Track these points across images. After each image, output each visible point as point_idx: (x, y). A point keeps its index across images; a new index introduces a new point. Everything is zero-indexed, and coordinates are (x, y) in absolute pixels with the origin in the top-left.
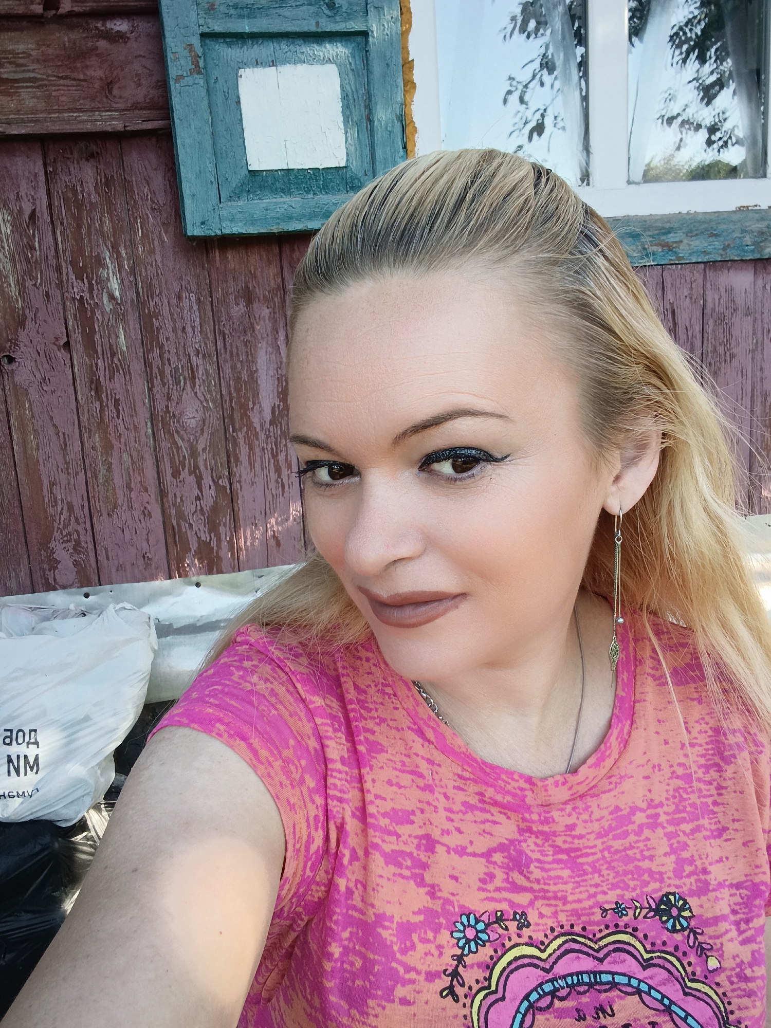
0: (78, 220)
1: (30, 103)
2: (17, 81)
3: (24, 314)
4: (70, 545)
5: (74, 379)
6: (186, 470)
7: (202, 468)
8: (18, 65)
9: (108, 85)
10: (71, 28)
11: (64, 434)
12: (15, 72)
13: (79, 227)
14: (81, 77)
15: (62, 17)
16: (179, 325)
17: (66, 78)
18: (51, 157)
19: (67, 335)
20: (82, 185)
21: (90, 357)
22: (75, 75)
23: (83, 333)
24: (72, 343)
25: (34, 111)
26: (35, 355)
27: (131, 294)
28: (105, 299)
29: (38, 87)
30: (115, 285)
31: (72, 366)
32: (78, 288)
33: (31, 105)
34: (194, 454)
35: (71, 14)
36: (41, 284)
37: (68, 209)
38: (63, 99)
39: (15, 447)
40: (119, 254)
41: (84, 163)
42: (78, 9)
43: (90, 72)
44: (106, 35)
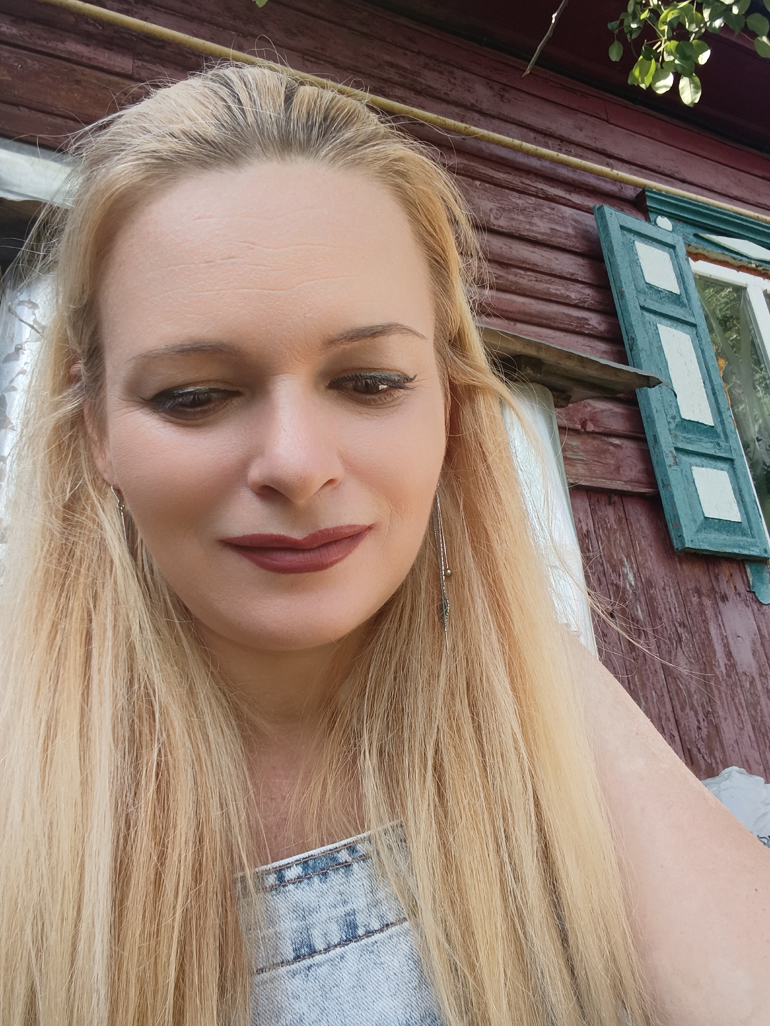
0: (608, 538)
1: (582, 471)
2: (574, 459)
5: (619, 636)
6: (688, 707)
7: (696, 705)
8: (574, 452)
9: (618, 468)
10: (594, 438)
12: (573, 455)
13: (609, 542)
14: (605, 462)
15: (589, 433)
16: (668, 607)
17: (597, 461)
18: (592, 501)
19: (613, 608)
20: (608, 519)
21: (625, 622)
22: (601, 461)
24: (615, 611)
25: (584, 476)
27: (639, 584)
28: (628, 586)
29: (585, 464)
30: (631, 577)
32: (614, 578)
34: (690, 695)
35: (593, 433)
36: (595, 572)
37: (603, 531)
38: (598, 472)
40: (631, 559)
41: (608, 507)
42: (597, 430)
43: (608, 461)
44: (612, 444)
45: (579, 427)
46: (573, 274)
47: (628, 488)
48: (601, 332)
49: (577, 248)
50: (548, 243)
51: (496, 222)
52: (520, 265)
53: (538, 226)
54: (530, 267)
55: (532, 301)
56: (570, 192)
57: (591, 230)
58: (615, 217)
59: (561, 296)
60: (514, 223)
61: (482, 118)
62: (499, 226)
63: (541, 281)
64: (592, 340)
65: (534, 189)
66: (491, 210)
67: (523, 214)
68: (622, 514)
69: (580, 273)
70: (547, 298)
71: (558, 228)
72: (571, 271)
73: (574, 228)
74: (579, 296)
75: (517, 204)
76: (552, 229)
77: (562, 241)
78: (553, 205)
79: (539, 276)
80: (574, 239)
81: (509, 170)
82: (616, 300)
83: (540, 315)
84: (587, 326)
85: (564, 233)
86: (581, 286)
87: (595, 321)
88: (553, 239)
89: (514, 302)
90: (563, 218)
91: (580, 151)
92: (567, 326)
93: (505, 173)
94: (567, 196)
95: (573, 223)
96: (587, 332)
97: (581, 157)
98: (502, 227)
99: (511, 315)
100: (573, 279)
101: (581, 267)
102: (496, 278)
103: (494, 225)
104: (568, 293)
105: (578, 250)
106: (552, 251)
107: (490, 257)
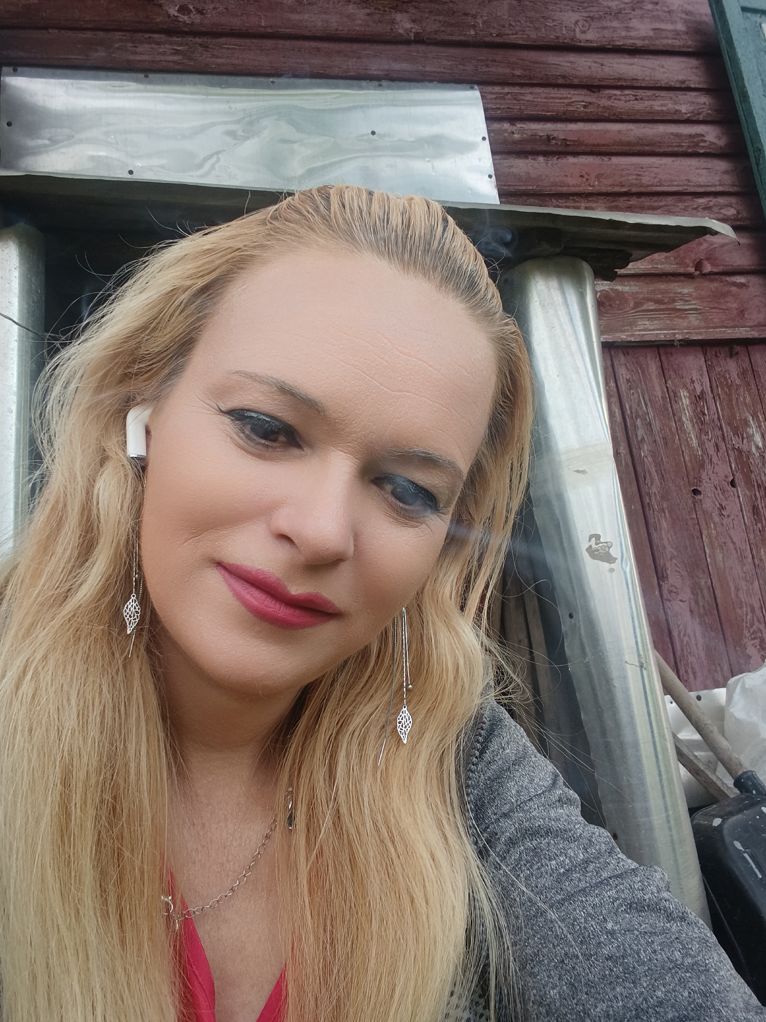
0: (729, 396)
2: (686, 310)
3: (703, 460)
4: (757, 642)
5: (741, 506)
8: (685, 301)
9: (742, 313)
10: (712, 281)
11: (740, 548)
12: (684, 305)
13: (731, 400)
14: (725, 308)
15: (705, 275)
17: (715, 308)
18: (709, 355)
19: (733, 475)
20: (729, 374)
21: (749, 490)
22: (721, 307)
23: (743, 472)
24: (736, 480)
25: (699, 328)
26: (714, 489)
28: (754, 449)
29: (699, 314)
30: (758, 438)
31: (739, 497)
32: (736, 441)
33: (696, 324)
35: (711, 274)
36: (712, 438)
37: (722, 389)
38: (716, 320)
39: (708, 559)
40: (758, 418)
41: (728, 359)
42: (715, 270)
43: (729, 305)
44: (734, 284)
46: (683, 82)
47: (755, 334)
48: (721, 148)
49: (688, 47)
50: (652, 48)
51: (583, 37)
52: (615, 84)
53: (638, 30)
54: (628, 84)
55: (631, 126)
57: (704, 18)
59: (668, 112)
60: (606, 33)
62: (587, 41)
63: (641, 99)
64: (709, 160)
66: (577, 22)
67: (618, 19)
68: (746, 365)
69: (693, 78)
70: (650, 118)
71: (662, 26)
72: (681, 77)
73: (685, 21)
74: (692, 108)
75: (609, 8)
76: (655, 29)
79: (640, 93)
80: (684, 37)
82: (738, 104)
83: (640, 141)
84: (702, 144)
85: (673, 31)
86: (694, 94)
87: (711, 135)
88: (657, 42)
89: (607, 131)
90: (669, 12)
92: (676, 149)
95: (684, 16)
96: (702, 151)
98: (591, 42)
99: (603, 149)
100: (685, 89)
101: (694, 70)
102: (585, 107)
103: (580, 42)
104: (677, 107)
105: (690, 50)
106: (656, 57)
107: (576, 82)
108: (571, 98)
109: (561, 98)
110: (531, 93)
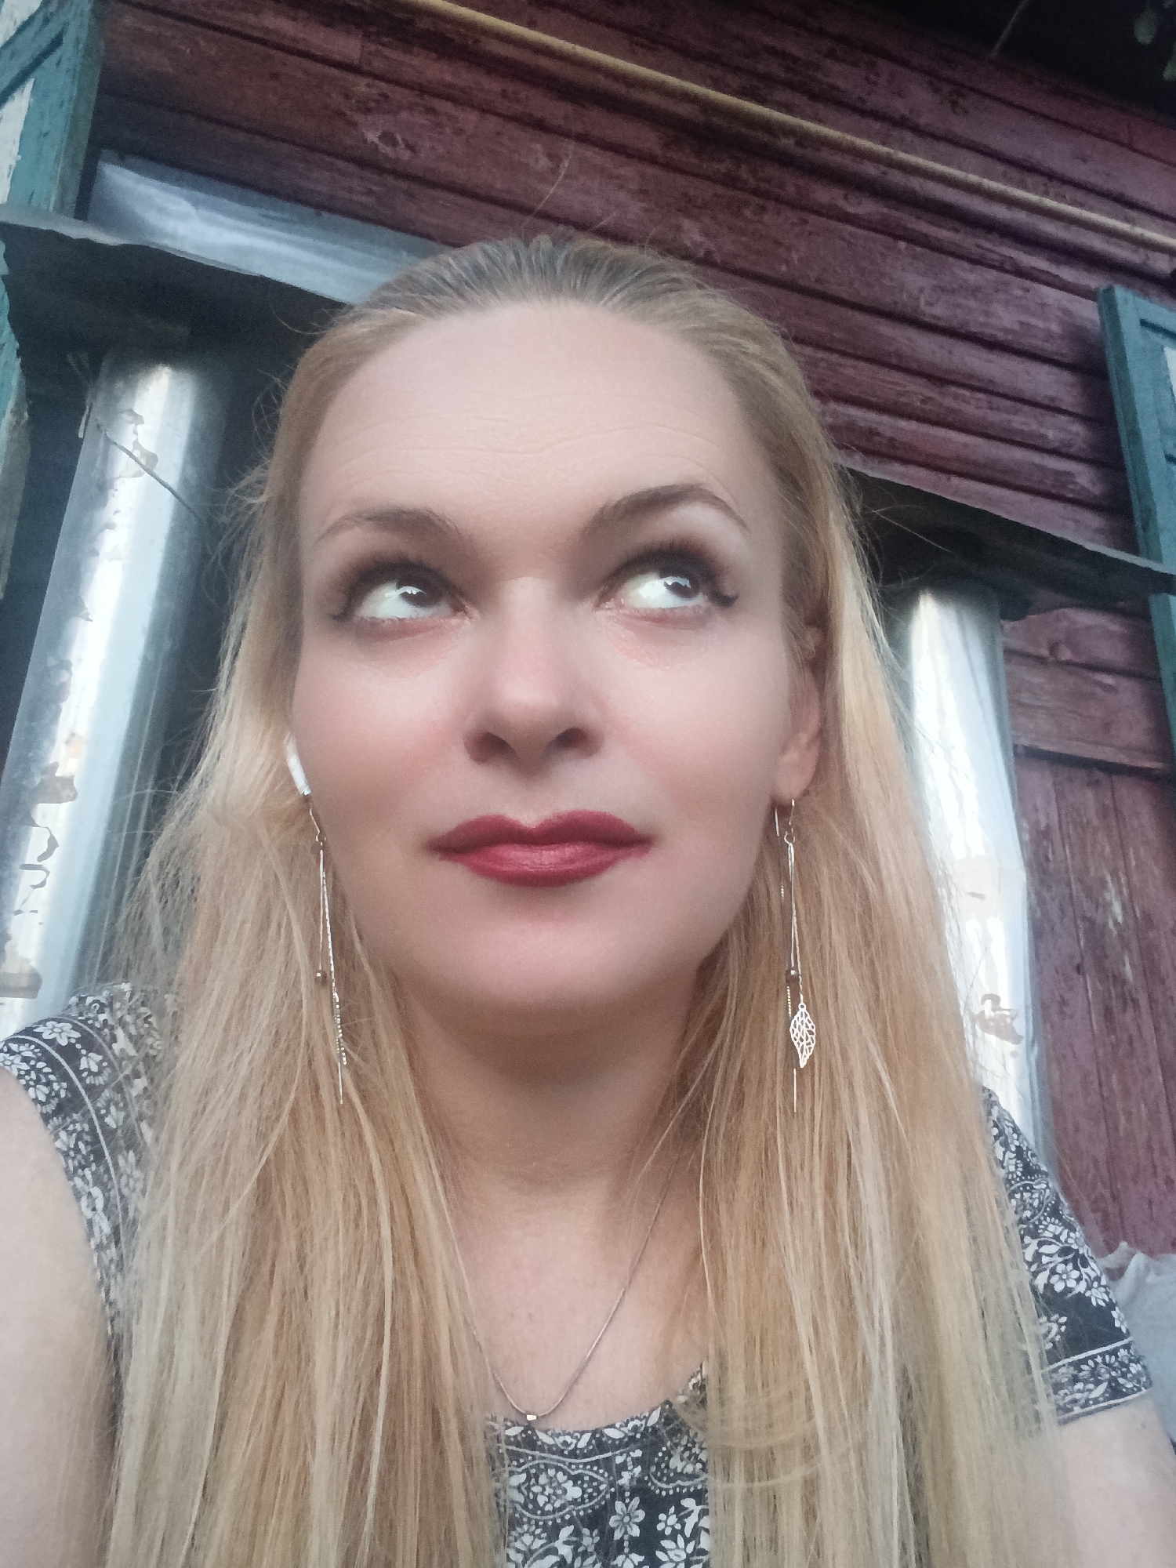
0: (1083, 840)
1: (1046, 727)
2: (1032, 706)
5: (1089, 1005)
8: (1033, 694)
9: (1107, 726)
10: (1070, 673)
11: (1084, 1068)
13: (1084, 846)
14: (1085, 714)
15: (1061, 663)
17: (1073, 712)
18: (1060, 778)
19: (1082, 958)
20: (1085, 809)
21: (1101, 983)
22: (1080, 711)
23: (1094, 955)
24: (1084, 964)
25: (1050, 735)
26: (1054, 972)
27: (1131, 922)
28: (1111, 924)
29: (1051, 715)
30: (1117, 909)
31: (1086, 990)
32: (1087, 907)
33: (1047, 729)
37: (1075, 829)
38: (1073, 729)
40: (1119, 879)
41: (1085, 788)
42: (1077, 660)
43: (1092, 712)
44: (1100, 684)
45: (1045, 652)
46: (1052, 399)
47: (1123, 759)
48: (1095, 497)
49: (1062, 355)
50: (1017, 346)
51: (928, 310)
52: (965, 381)
53: (1000, 318)
54: (982, 385)
55: (980, 441)
56: (1058, 263)
57: (1089, 326)
58: (1132, 305)
59: (1031, 434)
60: (959, 311)
61: (917, 140)
62: (934, 317)
63: (998, 409)
64: (1078, 509)
65: (996, 257)
66: (921, 290)
67: (976, 298)
68: (1108, 802)
69: (1067, 397)
70: (1006, 436)
71: (1033, 321)
72: (1051, 392)
73: (1061, 322)
74: (1061, 436)
75: (966, 281)
76: (1023, 323)
77: (1037, 343)
78: (1027, 283)
79: (996, 400)
80: (1059, 341)
81: (957, 225)
82: (1125, 448)
83: (991, 464)
85: (1044, 330)
86: (1063, 418)
87: (1085, 478)
88: (1024, 340)
89: (950, 440)
90: (1043, 305)
91: (1079, 195)
92: (1036, 485)
93: (948, 230)
94: (1052, 269)
95: (1059, 314)
96: (1070, 496)
97: (1081, 205)
98: (939, 319)
99: (942, 463)
100: (1052, 408)
101: (1069, 388)
102: (923, 401)
103: (924, 315)
104: (1042, 431)
105: (1065, 360)
106: (1020, 359)
107: (914, 366)
108: (905, 386)
109: (893, 383)
110: (855, 367)
